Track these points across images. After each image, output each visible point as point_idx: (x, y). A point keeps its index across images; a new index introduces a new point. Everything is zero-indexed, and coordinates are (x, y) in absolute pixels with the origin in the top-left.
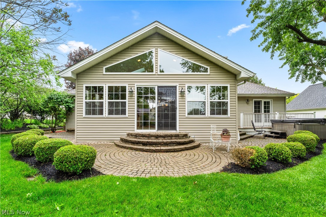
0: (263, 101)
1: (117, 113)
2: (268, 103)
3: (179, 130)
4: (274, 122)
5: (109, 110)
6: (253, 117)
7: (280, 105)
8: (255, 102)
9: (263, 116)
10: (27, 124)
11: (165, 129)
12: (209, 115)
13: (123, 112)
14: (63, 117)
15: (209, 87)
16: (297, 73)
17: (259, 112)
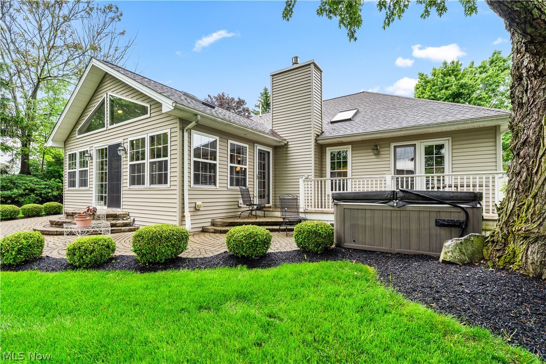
0: (421, 144)
3: (122, 209)
5: (79, 181)
12: (149, 185)
15: (149, 139)
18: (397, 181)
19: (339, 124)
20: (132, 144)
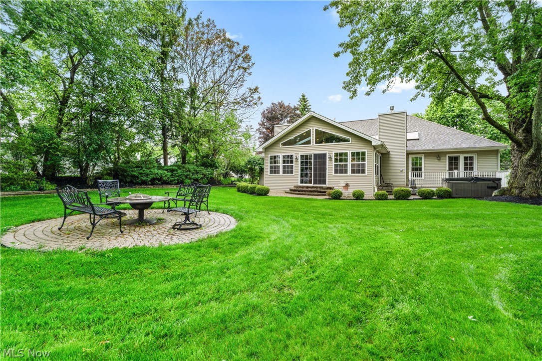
0: (461, 156)
1: (288, 173)
3: (327, 185)
5: (283, 171)
10: (233, 181)
11: (318, 184)
12: (350, 174)
13: (292, 172)
14: (257, 176)
15: (350, 153)
17: (456, 169)
18: (450, 174)
19: (412, 141)
20: (336, 155)
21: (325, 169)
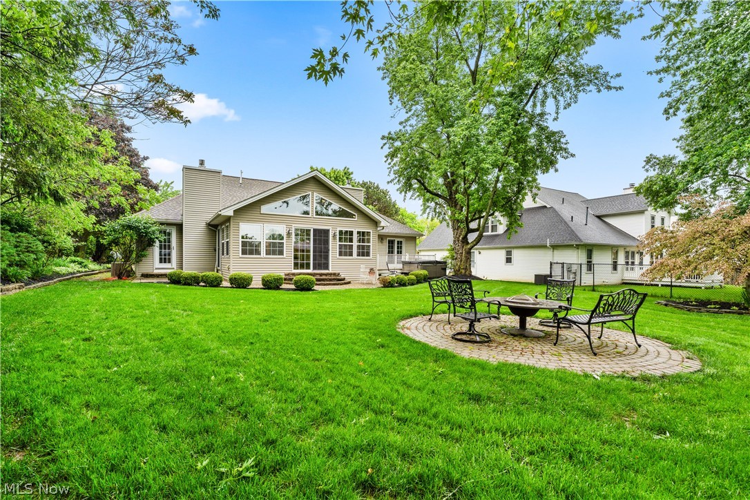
0: (396, 240)
1: (274, 254)
2: (401, 242)
3: (330, 271)
4: (404, 263)
5: (266, 250)
6: (386, 258)
7: (412, 244)
8: (389, 241)
9: (396, 257)
11: (319, 269)
13: (282, 253)
15: (356, 232)
16: (428, 210)
17: (392, 253)
20: (341, 232)
21: (327, 251)
